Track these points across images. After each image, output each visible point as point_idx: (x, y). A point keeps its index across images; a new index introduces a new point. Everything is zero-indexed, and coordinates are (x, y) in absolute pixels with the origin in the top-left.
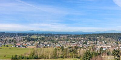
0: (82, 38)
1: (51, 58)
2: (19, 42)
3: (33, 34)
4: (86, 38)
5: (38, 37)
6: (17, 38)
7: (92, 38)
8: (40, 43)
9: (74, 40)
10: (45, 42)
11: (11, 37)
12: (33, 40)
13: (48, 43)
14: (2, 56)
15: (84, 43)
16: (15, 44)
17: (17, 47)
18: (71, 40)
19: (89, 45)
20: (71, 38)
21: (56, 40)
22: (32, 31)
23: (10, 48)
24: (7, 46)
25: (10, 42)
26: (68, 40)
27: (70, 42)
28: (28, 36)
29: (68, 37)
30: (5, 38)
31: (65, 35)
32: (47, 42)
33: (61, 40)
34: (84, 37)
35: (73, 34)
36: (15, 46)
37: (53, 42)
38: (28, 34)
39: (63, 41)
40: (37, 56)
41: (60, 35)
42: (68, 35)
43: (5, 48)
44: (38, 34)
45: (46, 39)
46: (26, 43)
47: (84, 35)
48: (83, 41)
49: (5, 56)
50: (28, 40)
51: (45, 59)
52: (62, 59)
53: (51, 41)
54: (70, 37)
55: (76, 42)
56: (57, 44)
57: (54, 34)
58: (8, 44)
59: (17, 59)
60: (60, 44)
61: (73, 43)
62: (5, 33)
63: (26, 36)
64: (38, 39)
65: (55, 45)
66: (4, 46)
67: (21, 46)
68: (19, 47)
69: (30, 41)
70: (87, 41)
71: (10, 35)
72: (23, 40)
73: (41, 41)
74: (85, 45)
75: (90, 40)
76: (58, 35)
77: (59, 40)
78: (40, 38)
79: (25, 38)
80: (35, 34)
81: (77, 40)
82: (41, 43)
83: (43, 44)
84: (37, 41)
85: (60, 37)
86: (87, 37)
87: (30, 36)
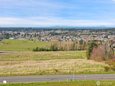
0: (104, 33)
1: (69, 50)
2: (44, 36)
3: (58, 29)
4: (107, 32)
5: (62, 32)
6: (43, 33)
7: (113, 32)
8: (62, 38)
9: (96, 34)
10: (67, 36)
11: (37, 32)
12: (57, 34)
13: (71, 37)
14: (26, 49)
15: (105, 37)
16: (39, 38)
17: (41, 40)
18: (93, 34)
19: (110, 38)
20: (93, 33)
21: (79, 34)
22: (58, 26)
23: (34, 42)
24: (32, 40)
25: (36, 37)
26: (90, 35)
27: (92, 36)
28: (52, 31)
29: (90, 31)
30: (32, 33)
31: (88, 30)
32: (69, 36)
33: (83, 34)
34: (106, 32)
35: (95, 29)
36: (39, 40)
37: (75, 36)
38: (53, 29)
39: (85, 36)
40: (57, 48)
41: (83, 29)
42: (91, 29)
43: (30, 42)
44: (62, 29)
45: (69, 33)
46: (49, 37)
47: (106, 30)
48: (104, 35)
49: (29, 49)
50: (52, 35)
51: (63, 51)
52: (79, 51)
53: (74, 35)
54: (93, 31)
55: (97, 36)
56: (79, 38)
57: (78, 29)
58: (33, 38)
59: (38, 51)
60: (81, 38)
61: (95, 37)
62: (32, 28)
63: (51, 31)
64: (61, 33)
65: (77, 39)
66: (30, 40)
67: (45, 40)
68: (43, 40)
69: (54, 35)
70: (109, 35)
71: (36, 30)
72: (47, 34)
73: (64, 35)
74: (106, 39)
75: (112, 34)
76: (81, 29)
77: (81, 35)
78: (63, 33)
79: (49, 33)
80: (60, 29)
81: (99, 34)
82: (64, 37)
83: (65, 38)
84: (60, 35)
85: (83, 31)
86: (109, 31)
87: (54, 31)
